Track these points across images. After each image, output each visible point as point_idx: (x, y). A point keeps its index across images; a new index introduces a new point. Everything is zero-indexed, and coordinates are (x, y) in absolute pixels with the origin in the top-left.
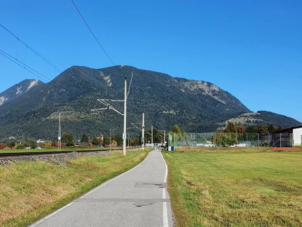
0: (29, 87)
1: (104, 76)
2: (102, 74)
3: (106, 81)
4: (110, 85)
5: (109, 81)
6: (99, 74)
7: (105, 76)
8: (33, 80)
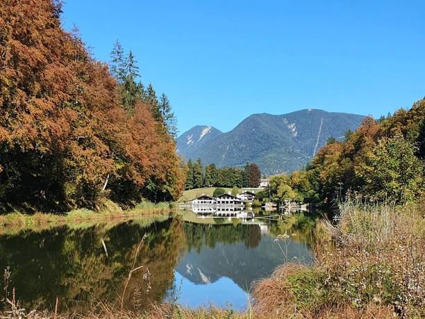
0: (202, 136)
1: (288, 124)
2: (285, 121)
3: (291, 130)
4: (296, 135)
5: (294, 130)
6: (283, 122)
7: (290, 123)
8: (205, 127)
